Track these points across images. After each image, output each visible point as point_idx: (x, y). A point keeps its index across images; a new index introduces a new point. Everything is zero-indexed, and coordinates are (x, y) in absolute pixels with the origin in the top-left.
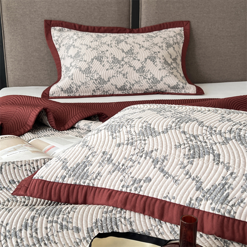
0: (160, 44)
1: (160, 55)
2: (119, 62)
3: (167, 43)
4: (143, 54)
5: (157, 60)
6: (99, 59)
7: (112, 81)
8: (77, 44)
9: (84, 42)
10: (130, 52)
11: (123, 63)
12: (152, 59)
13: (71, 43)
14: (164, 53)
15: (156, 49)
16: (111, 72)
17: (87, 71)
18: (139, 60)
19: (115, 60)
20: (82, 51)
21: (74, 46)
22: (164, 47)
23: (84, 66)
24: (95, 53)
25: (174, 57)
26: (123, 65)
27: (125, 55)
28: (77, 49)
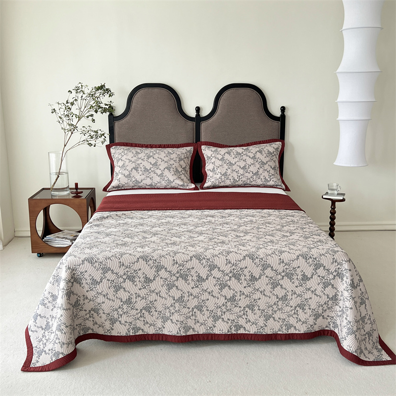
0: (175, 159)
1: (173, 166)
2: (148, 170)
3: (179, 158)
4: (163, 166)
5: (172, 169)
6: (136, 169)
7: (143, 182)
8: (123, 158)
9: (128, 157)
10: (155, 164)
11: (150, 171)
12: (168, 168)
13: (120, 157)
14: (177, 165)
15: (172, 162)
16: (143, 177)
17: (129, 176)
18: (160, 169)
19: (146, 170)
20: (126, 163)
21: (121, 160)
22: (177, 161)
23: (127, 173)
24: (133, 165)
25: (184, 166)
26: (150, 173)
27: (152, 167)
28: (123, 162)
